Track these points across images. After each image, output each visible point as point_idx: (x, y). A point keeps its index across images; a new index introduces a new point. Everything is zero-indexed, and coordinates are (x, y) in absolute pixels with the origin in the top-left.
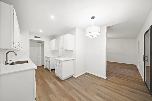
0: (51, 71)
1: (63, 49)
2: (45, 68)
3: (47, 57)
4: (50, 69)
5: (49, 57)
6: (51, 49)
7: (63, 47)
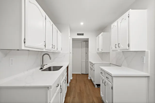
0: (96, 86)
1: (117, 49)
2: (89, 78)
3: (92, 63)
4: (95, 83)
5: (94, 63)
6: (98, 49)
7: (117, 44)
